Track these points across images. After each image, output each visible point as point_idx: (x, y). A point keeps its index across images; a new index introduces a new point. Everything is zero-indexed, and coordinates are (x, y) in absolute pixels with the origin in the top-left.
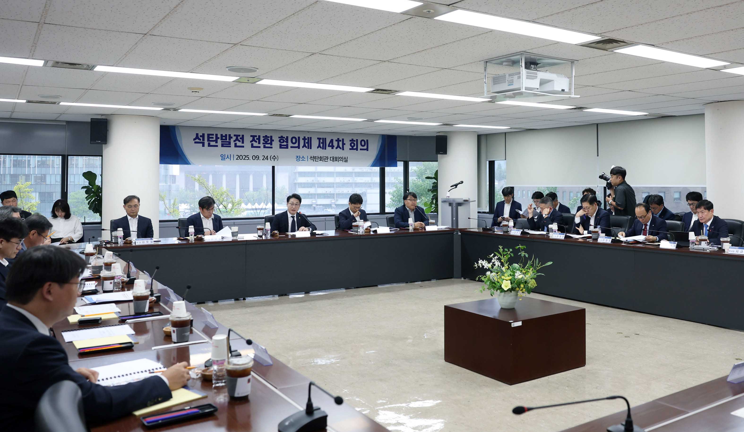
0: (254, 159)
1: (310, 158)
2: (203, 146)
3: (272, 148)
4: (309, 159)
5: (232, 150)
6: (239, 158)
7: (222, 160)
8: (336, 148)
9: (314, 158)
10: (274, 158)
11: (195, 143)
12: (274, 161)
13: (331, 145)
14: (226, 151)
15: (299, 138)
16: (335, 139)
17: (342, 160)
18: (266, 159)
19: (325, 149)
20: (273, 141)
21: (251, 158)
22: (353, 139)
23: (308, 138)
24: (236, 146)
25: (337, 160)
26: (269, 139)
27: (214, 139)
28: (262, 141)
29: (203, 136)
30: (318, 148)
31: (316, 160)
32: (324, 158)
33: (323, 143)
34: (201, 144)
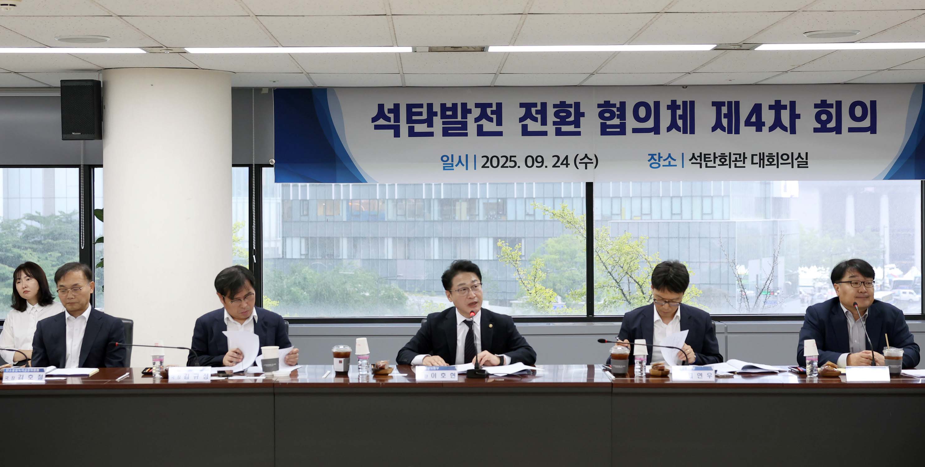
0: (530, 164)
1: (690, 160)
2: (397, 135)
3: (578, 133)
4: (687, 162)
5: (471, 144)
6: (488, 164)
7: (444, 169)
8: (771, 129)
9: (702, 159)
10: (586, 160)
11: (377, 127)
12: (586, 168)
13: (753, 119)
14: (455, 145)
15: (657, 104)
16: (766, 102)
17: (790, 161)
18: (562, 164)
19: (737, 132)
20: (583, 115)
21: (521, 163)
22: (824, 102)
23: (685, 103)
24: (481, 132)
25: (775, 162)
26: (572, 110)
27: (425, 116)
28: (551, 118)
29: (396, 109)
30: (714, 129)
31: (709, 164)
32: (733, 158)
33: (728, 116)
34: (392, 131)
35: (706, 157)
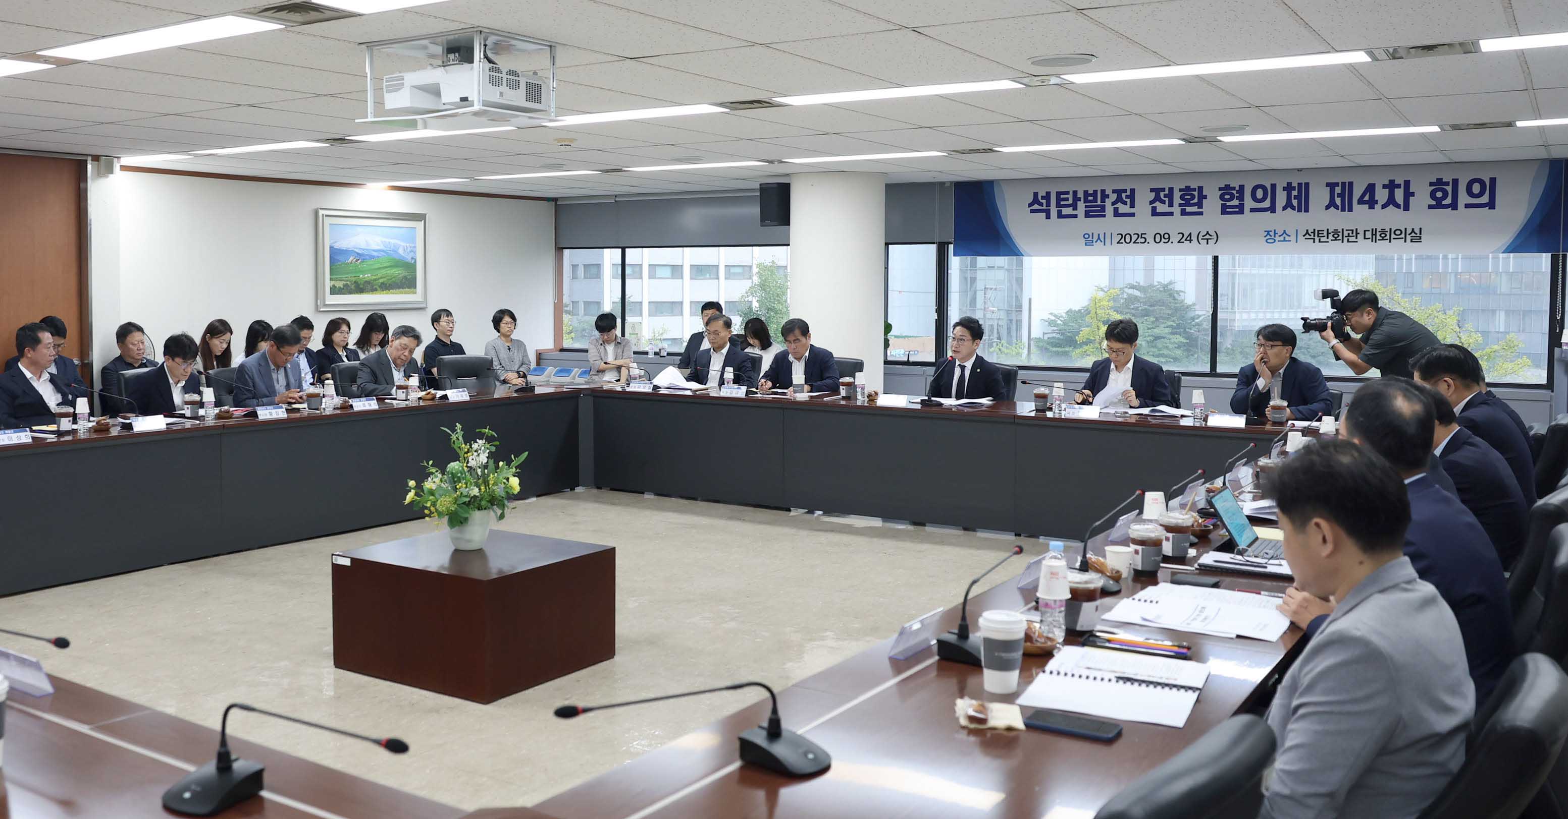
0: (1158, 240)
1: (1304, 236)
2: (1048, 217)
3: (1201, 213)
4: (1300, 237)
5: (1109, 224)
6: (1123, 241)
7: (1086, 245)
8: (1384, 206)
9: (1315, 235)
10: (1208, 237)
11: (1032, 211)
12: (1207, 243)
14: (1095, 225)
15: (1274, 186)
16: (1380, 181)
17: (1403, 236)
18: (1186, 240)
19: (1350, 210)
20: (1205, 197)
21: (1150, 239)
22: (1439, 181)
23: (1300, 185)
24: (1117, 214)
25: (1388, 237)
26: (1196, 193)
27: (1070, 202)
28: (1177, 200)
29: (1047, 196)
30: (1327, 207)
31: (1322, 239)
32: (1346, 233)
33: (1342, 195)
34: (1044, 214)
35: (1319, 233)
